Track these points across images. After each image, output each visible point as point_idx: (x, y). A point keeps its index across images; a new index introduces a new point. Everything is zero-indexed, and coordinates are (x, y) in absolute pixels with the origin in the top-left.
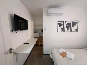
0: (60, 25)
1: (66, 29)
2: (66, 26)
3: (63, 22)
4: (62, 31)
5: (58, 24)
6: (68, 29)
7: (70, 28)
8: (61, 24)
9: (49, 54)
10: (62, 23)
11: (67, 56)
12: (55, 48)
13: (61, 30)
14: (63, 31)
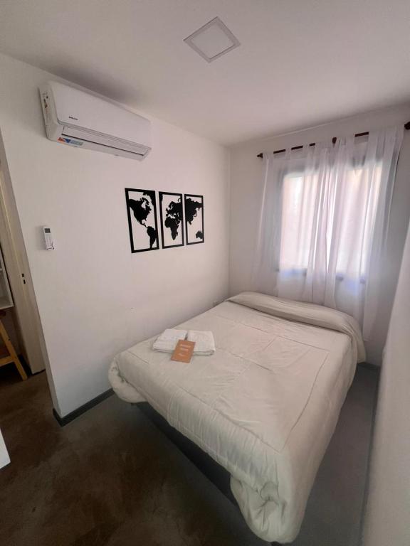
0: (138, 210)
1: (168, 231)
2: (164, 218)
3: (152, 194)
4: (152, 243)
5: (131, 204)
6: (174, 235)
7: (180, 225)
8: (143, 206)
9: (110, 393)
10: (148, 198)
11: (196, 349)
12: (135, 343)
13: (148, 238)
14: (155, 245)
